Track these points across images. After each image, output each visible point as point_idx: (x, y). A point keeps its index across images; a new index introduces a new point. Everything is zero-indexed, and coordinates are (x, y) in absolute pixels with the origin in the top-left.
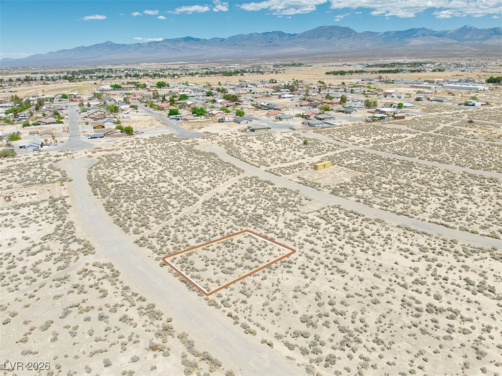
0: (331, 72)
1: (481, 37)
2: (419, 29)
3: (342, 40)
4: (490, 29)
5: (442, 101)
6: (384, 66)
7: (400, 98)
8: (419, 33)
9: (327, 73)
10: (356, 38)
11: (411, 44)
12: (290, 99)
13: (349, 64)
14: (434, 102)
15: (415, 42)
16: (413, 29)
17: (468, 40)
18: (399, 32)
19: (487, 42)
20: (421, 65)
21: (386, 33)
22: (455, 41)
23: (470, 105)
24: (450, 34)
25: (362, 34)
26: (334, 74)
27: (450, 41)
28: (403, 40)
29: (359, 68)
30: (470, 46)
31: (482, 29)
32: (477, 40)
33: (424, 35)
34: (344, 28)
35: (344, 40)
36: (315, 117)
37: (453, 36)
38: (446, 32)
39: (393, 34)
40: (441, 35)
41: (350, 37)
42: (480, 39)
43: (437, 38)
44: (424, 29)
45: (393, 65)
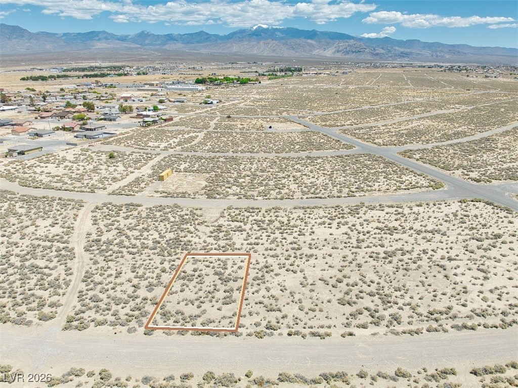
0: (27, 78)
1: (159, 42)
2: (99, 33)
3: (14, 40)
4: (165, 35)
5: (183, 102)
6: (83, 70)
7: (142, 101)
8: (101, 36)
9: (23, 79)
10: (31, 39)
11: (96, 47)
12: (16, 112)
13: (39, 68)
14: (176, 103)
15: (100, 45)
16: (93, 32)
17: (148, 45)
18: (79, 34)
19: (166, 47)
20: (121, 69)
21: (65, 34)
22: (138, 46)
23: (209, 104)
24: (131, 38)
25: (38, 34)
26: (33, 80)
27: (133, 46)
28: (86, 42)
29: (55, 73)
30: (153, 50)
31: (159, 35)
32: (157, 45)
33: (106, 39)
34: (13, 26)
35: (17, 40)
36: (81, 128)
37: (134, 40)
38: (127, 36)
39: (74, 36)
40: (123, 39)
41: (23, 37)
42: (159, 45)
43: (120, 42)
44: (104, 32)
45: (92, 69)
